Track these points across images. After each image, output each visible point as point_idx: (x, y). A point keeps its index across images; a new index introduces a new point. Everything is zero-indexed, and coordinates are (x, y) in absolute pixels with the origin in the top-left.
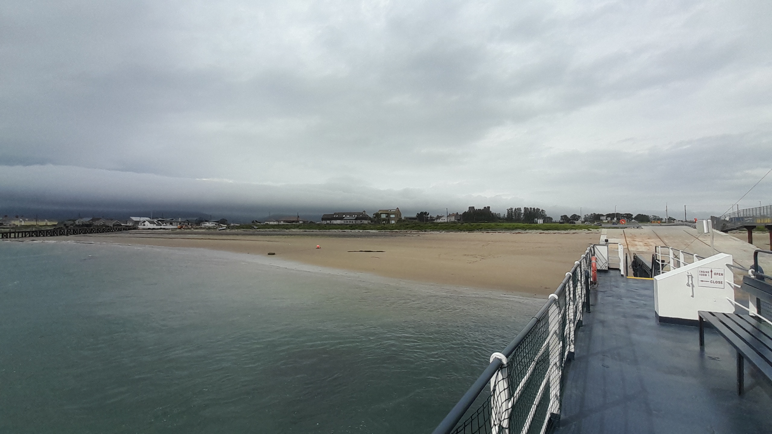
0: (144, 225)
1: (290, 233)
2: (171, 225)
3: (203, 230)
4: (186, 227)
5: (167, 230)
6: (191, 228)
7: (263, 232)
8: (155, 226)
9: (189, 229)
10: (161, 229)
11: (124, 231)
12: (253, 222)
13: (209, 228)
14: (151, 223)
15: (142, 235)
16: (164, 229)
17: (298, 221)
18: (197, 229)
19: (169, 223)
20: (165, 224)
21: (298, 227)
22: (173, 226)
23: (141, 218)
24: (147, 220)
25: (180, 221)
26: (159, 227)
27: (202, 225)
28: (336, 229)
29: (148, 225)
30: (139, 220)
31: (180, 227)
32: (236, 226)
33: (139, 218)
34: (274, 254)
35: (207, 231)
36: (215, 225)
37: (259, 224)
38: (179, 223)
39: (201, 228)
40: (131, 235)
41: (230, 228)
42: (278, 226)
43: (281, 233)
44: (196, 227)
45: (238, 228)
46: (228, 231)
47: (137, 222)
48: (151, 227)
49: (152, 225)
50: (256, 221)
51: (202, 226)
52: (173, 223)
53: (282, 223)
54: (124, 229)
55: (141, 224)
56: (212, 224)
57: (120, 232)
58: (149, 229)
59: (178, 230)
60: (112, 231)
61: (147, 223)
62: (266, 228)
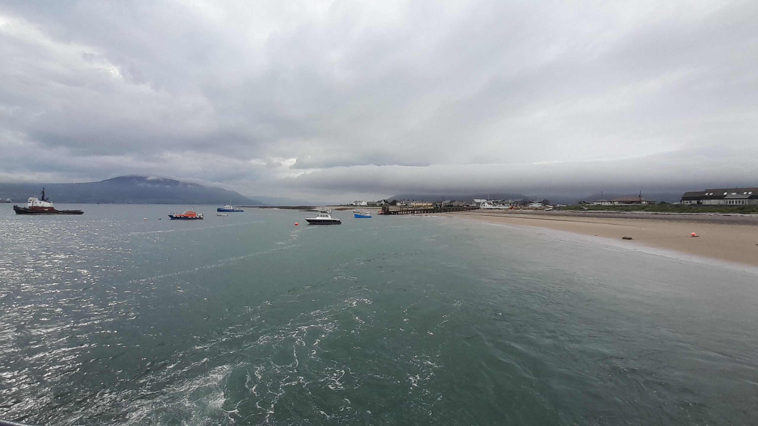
0: (484, 206)
1: (634, 215)
2: (503, 206)
3: (531, 211)
4: (516, 208)
5: (501, 210)
6: (520, 208)
7: (596, 214)
8: (492, 207)
9: (518, 209)
10: (496, 209)
11: (472, 211)
12: (580, 203)
13: (536, 209)
14: (490, 204)
15: (484, 214)
16: (499, 209)
17: (640, 202)
18: (525, 209)
19: (502, 204)
20: (499, 205)
21: (643, 208)
22: (505, 206)
23: (481, 200)
24: (486, 202)
25: (510, 202)
26: (495, 207)
27: (529, 205)
28: (712, 212)
29: (487, 206)
30: (479, 202)
31: (511, 208)
32: (563, 207)
33: (480, 200)
34: (630, 239)
35: (535, 211)
36: (541, 206)
37: (588, 205)
38: (509, 204)
39: (529, 209)
40: (478, 213)
41: (556, 209)
42: (614, 208)
43: (621, 215)
44: (524, 208)
45: (564, 209)
46: (555, 211)
47: (479, 204)
48: (489, 208)
49: (490, 205)
50: (584, 202)
51: (529, 207)
52: (505, 204)
53: (616, 203)
54: (472, 209)
55: (482, 205)
56: (538, 205)
57: (470, 211)
58: (488, 209)
59: (510, 210)
60: (465, 210)
61: (486, 204)
62: (599, 210)
